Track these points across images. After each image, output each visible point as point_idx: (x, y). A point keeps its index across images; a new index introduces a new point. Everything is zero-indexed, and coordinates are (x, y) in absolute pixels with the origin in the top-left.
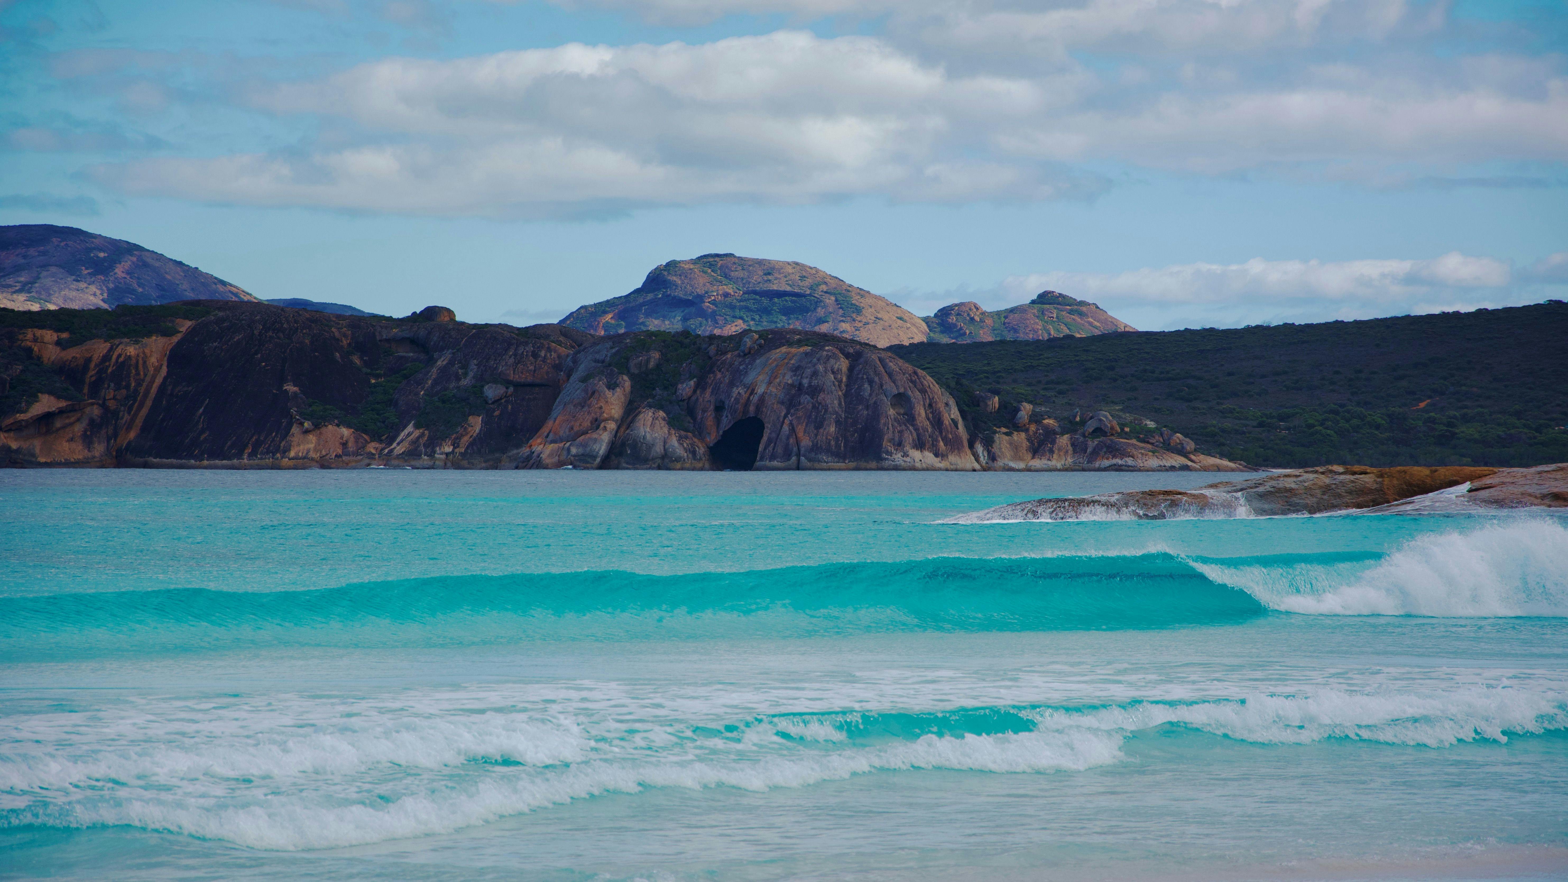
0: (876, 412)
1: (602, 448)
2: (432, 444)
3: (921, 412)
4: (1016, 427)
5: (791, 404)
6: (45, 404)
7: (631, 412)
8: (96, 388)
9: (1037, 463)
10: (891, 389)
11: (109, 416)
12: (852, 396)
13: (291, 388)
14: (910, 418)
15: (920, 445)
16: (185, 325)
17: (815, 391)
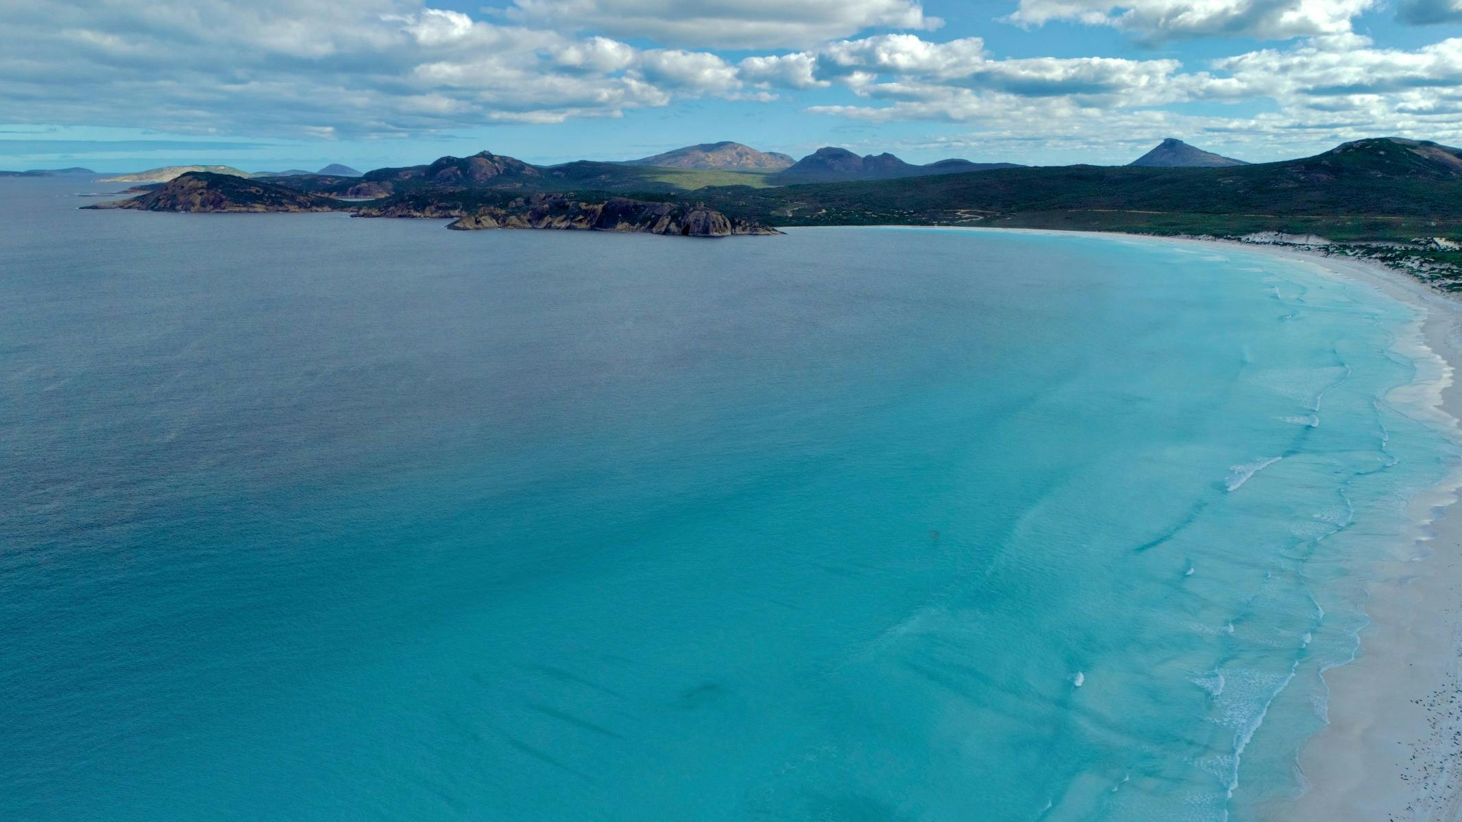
0: (709, 226)
1: (663, 230)
2: (641, 226)
3: (717, 225)
4: (741, 226)
5: (695, 223)
6: (581, 217)
7: (670, 223)
8: (590, 214)
9: (743, 233)
10: (712, 220)
11: (591, 219)
12: (705, 222)
13: (620, 215)
14: (715, 226)
15: (716, 231)
16: (606, 202)
17: (699, 220)
